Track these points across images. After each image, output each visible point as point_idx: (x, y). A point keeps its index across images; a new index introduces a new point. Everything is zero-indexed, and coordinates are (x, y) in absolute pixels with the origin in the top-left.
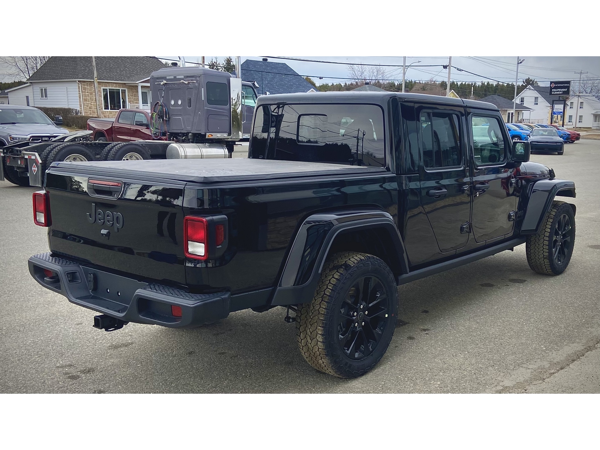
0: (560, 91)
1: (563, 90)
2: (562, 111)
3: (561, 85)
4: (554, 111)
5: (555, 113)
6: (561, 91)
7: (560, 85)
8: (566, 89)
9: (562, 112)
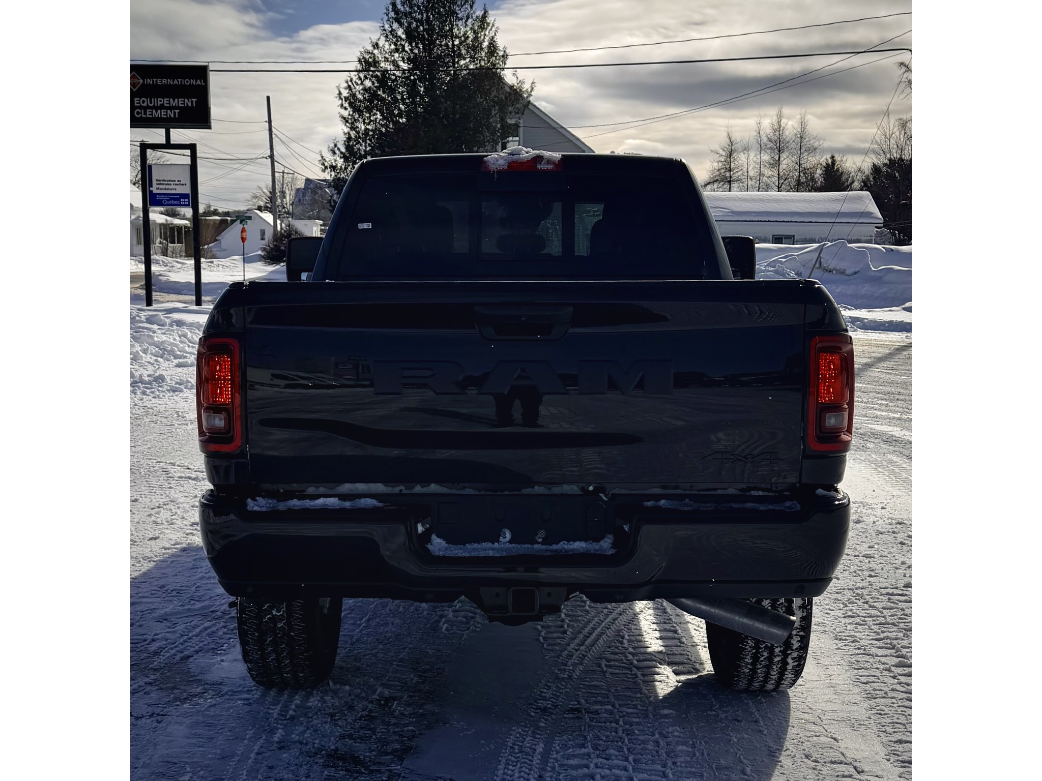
0: (167, 108)
1: (180, 102)
2: (187, 190)
3: (170, 82)
4: (155, 191)
5: (158, 197)
6: (171, 108)
7: (164, 81)
8: (194, 100)
9: (185, 196)
